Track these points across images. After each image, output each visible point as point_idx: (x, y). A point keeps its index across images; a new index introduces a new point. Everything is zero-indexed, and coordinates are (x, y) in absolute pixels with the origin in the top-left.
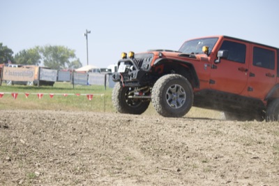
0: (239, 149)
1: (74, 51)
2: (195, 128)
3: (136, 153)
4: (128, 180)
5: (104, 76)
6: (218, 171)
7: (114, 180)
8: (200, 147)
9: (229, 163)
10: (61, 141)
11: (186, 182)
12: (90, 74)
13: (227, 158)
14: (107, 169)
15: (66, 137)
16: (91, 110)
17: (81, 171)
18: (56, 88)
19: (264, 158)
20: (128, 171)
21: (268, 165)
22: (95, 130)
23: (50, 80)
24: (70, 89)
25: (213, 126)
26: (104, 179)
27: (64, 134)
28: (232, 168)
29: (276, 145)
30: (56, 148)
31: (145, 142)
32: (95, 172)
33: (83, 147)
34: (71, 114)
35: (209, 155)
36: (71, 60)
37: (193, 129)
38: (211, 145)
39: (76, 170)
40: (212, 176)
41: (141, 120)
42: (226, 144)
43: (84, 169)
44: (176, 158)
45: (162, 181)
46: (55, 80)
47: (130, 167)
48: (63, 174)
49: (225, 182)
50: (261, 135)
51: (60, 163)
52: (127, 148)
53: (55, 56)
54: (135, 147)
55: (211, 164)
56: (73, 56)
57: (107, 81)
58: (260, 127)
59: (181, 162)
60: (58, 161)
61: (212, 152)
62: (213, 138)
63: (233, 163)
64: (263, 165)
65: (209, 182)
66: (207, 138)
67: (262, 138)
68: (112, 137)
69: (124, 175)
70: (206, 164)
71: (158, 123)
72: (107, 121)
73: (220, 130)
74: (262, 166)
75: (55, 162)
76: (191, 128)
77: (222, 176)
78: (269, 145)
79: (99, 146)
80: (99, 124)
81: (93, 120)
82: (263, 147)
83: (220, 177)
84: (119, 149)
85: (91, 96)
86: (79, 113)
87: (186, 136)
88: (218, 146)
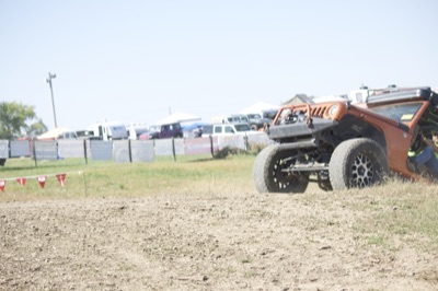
0: (299, 236)
1: (33, 107)
2: (227, 210)
3: (136, 258)
5: (82, 142)
6: (268, 275)
8: (237, 239)
9: (284, 261)
10: (17, 250)
12: (60, 142)
13: (280, 252)
14: (92, 287)
15: (25, 243)
16: (67, 198)
18: (8, 169)
19: (339, 246)
20: (125, 287)
21: (347, 257)
22: (69, 228)
24: (31, 168)
25: (255, 204)
27: (21, 239)
28: (291, 268)
29: (356, 225)
30: (10, 261)
31: (150, 239)
33: (52, 256)
35: (252, 249)
36: (29, 122)
37: (223, 213)
38: (254, 234)
40: (258, 283)
41: (141, 205)
42: (278, 230)
44: (200, 261)
46: (6, 156)
47: (128, 280)
50: (333, 212)
51: (16, 284)
52: (121, 251)
53: (4, 118)
54: (135, 248)
55: (255, 264)
56: (31, 115)
57: (88, 150)
58: (330, 199)
59: (208, 266)
60: (14, 282)
61: (257, 246)
62: (257, 223)
63: (291, 260)
64: (338, 258)
66: (248, 224)
67: (335, 216)
68: (97, 237)
70: (248, 265)
71: (168, 207)
72: (88, 212)
73: (267, 209)
74: (337, 260)
75: (10, 283)
76: (221, 211)
77: (275, 281)
78: (346, 227)
79: (77, 252)
80: (74, 218)
81: (66, 213)
82: (337, 229)
83: (271, 284)
84: (110, 254)
85: (64, 176)
86: (44, 203)
87: (214, 224)
88: (265, 235)
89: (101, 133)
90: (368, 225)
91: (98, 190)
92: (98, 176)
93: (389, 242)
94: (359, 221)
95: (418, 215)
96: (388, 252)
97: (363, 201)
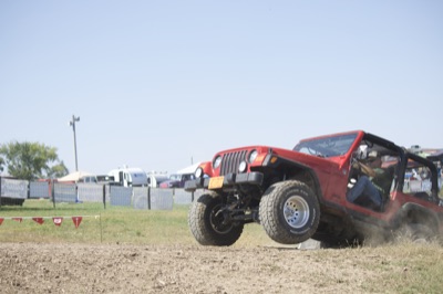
1: (55, 149)
2: (238, 262)
5: (102, 187)
8: (245, 292)
12: (80, 185)
15: (34, 284)
16: (84, 242)
18: (26, 209)
23: (17, 196)
24: (50, 209)
25: (267, 258)
27: (31, 280)
29: (366, 285)
31: (159, 287)
36: (51, 164)
37: (234, 265)
38: (263, 288)
41: (153, 253)
42: (287, 285)
46: (25, 196)
50: (343, 270)
53: (26, 158)
56: (53, 157)
57: (107, 194)
58: (341, 257)
62: (267, 278)
66: (258, 277)
67: (345, 274)
71: (180, 257)
73: (279, 264)
76: (232, 263)
78: (354, 285)
82: (346, 287)
85: (80, 219)
87: (224, 276)
88: (274, 289)
89: (121, 179)
90: (377, 285)
92: (116, 222)
94: (369, 280)
95: (428, 277)
97: (374, 260)
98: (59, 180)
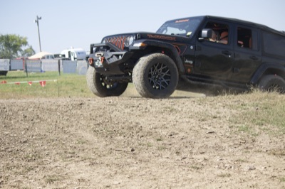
0: (194, 125)
1: (26, 38)
2: (149, 106)
3: (89, 136)
4: (82, 163)
5: (57, 61)
6: (173, 149)
7: (66, 165)
8: (154, 126)
9: (184, 140)
10: (13, 129)
11: (141, 161)
12: (43, 61)
13: (182, 134)
14: (60, 154)
15: (17, 125)
16: (46, 97)
17: (34, 158)
18: (9, 78)
19: (220, 132)
20: (81, 155)
21: (224, 139)
22: (46, 116)
23: (3, 69)
24: (24, 77)
25: (167, 103)
26: (57, 164)
27: (15, 122)
28: (188, 145)
29: (232, 119)
30: (8, 136)
31: (98, 124)
32: (48, 158)
33: (35, 134)
34: (23, 102)
35: (164, 132)
36: (23, 48)
37: (146, 108)
38: (165, 123)
39: (28, 157)
40: (167, 154)
41: (94, 102)
42: (181, 120)
43: (37, 156)
44: (130, 138)
45: (116, 162)
46: (8, 69)
47: (83, 150)
48: (15, 162)
49: (180, 159)
50: (217, 110)
52: (79, 132)
53: (7, 45)
54: (88, 130)
55: (165, 142)
56: (25, 43)
57: (61, 66)
58: (215, 102)
59: (135, 142)
60: (10, 150)
61: (167, 130)
62: (168, 116)
63: (188, 140)
64: (218, 139)
65: (164, 160)
66: (162, 116)
67: (218, 113)
68: (65, 122)
69: (77, 159)
70: (161, 142)
71: (111, 104)
72: (59, 106)
73: (175, 107)
74: (218, 141)
75: (7, 150)
76: (144, 107)
77: (178, 153)
78: (224, 119)
79: (51, 131)
80: (50, 110)
81: (45, 106)
82: (219, 121)
83: (175, 154)
84: (72, 133)
85: (44, 82)
86: (31, 100)
87: (140, 116)
88: (172, 123)
89: (70, 56)
90: (239, 119)
91: (67, 93)
92: (67, 84)
93: (252, 130)
94: (233, 116)
95: (272, 113)
96: (251, 136)
97: (236, 103)
98: (30, 58)
